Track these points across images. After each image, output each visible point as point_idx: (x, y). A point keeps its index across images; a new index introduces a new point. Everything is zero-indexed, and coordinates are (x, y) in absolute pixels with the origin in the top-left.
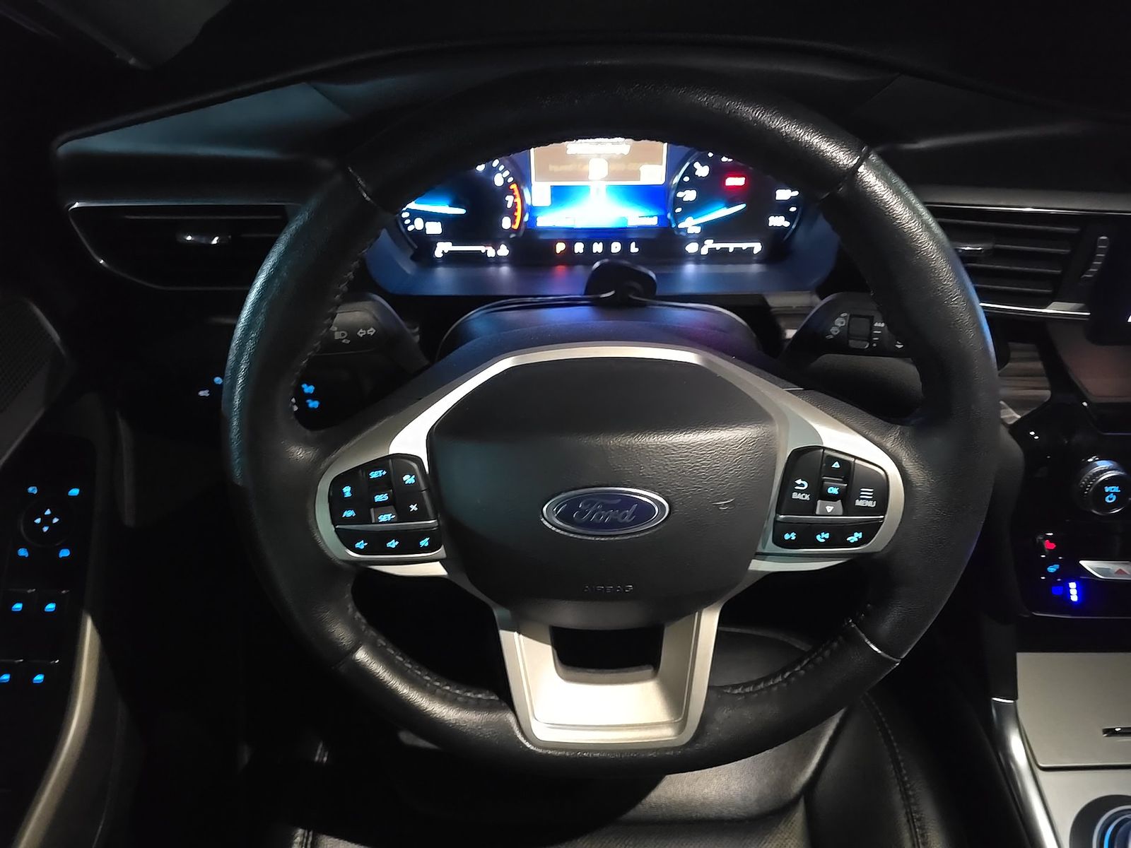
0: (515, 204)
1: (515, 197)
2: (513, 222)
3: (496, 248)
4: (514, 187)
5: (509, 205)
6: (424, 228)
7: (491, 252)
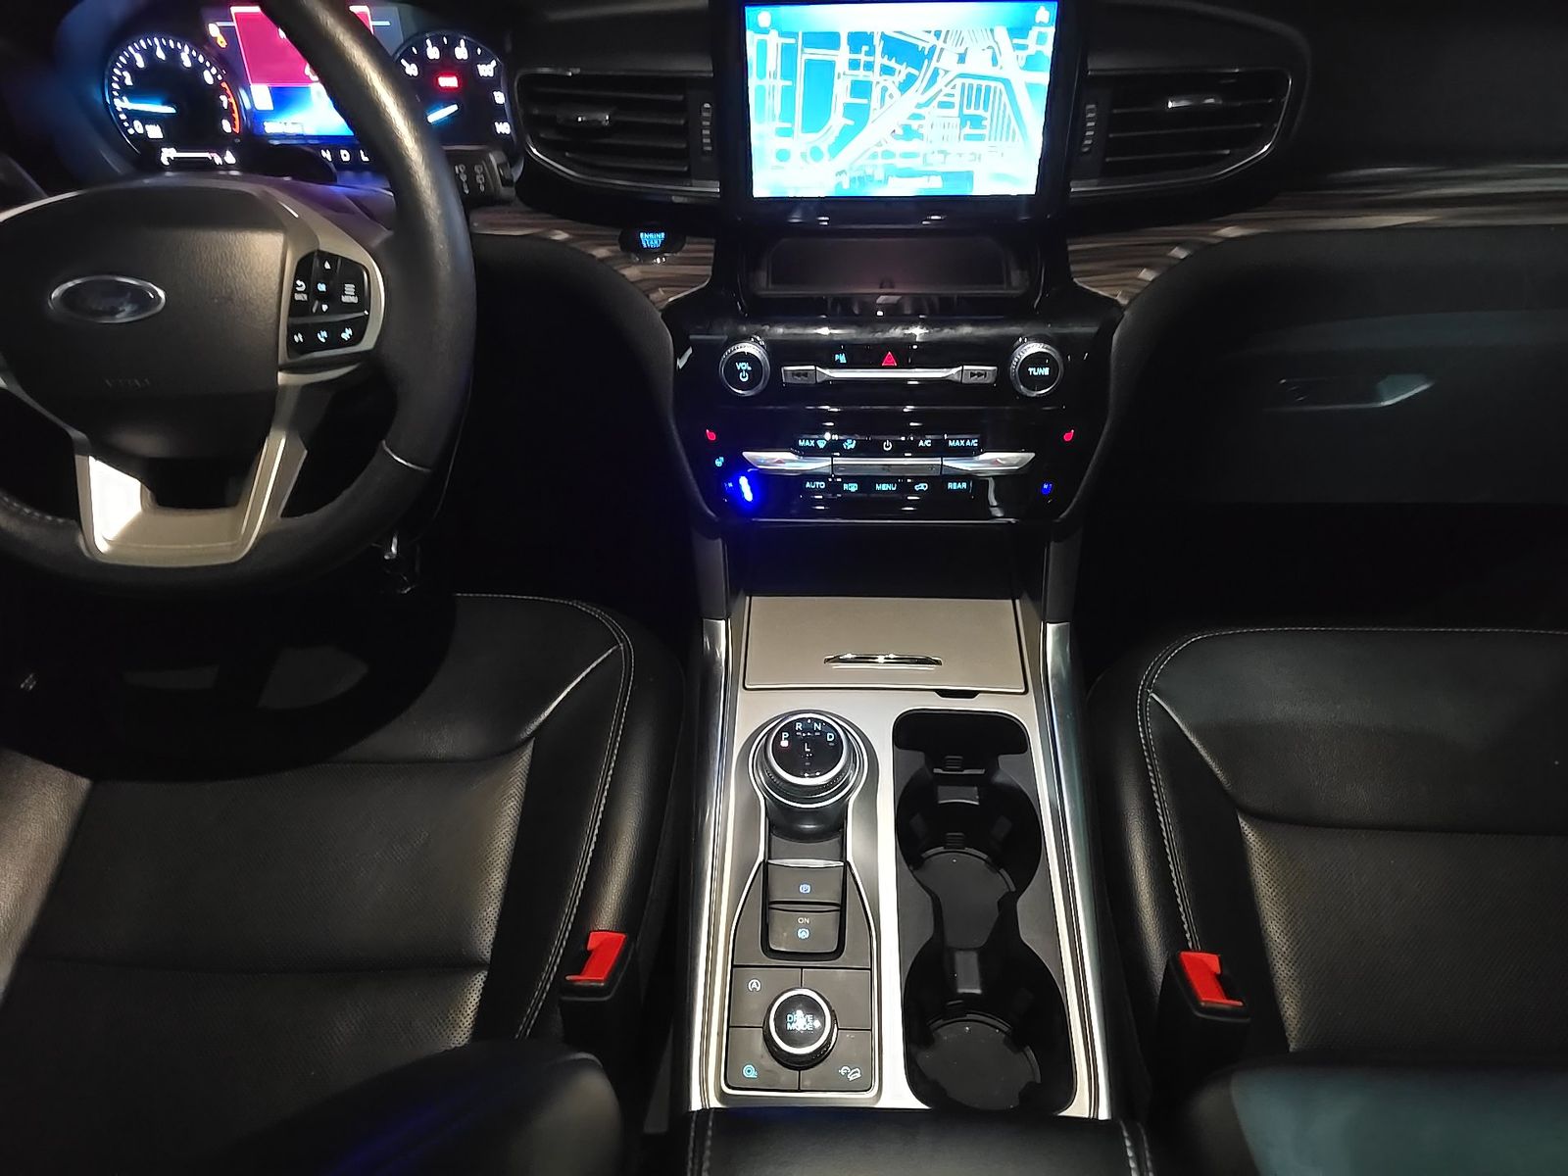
0: (230, 104)
1: (228, 97)
2: (233, 125)
3: (222, 155)
4: (224, 85)
5: (225, 106)
6: (146, 132)
7: (218, 160)
